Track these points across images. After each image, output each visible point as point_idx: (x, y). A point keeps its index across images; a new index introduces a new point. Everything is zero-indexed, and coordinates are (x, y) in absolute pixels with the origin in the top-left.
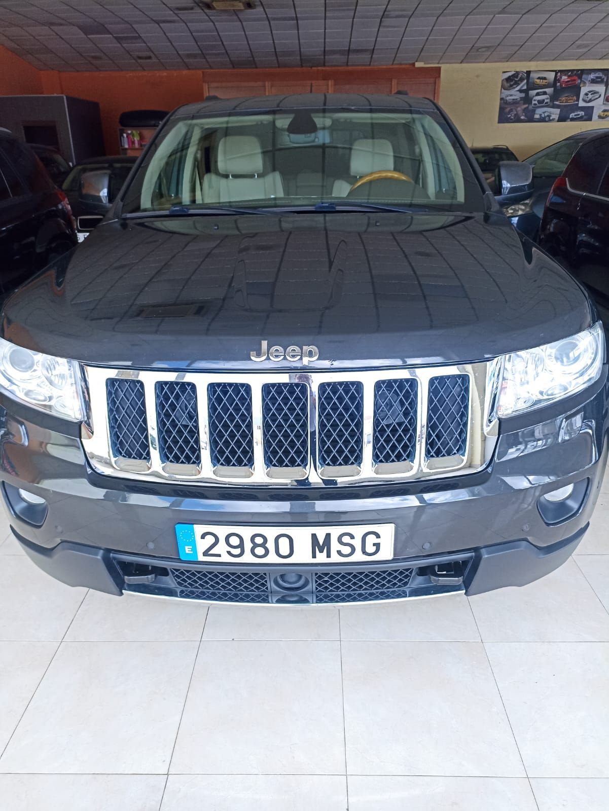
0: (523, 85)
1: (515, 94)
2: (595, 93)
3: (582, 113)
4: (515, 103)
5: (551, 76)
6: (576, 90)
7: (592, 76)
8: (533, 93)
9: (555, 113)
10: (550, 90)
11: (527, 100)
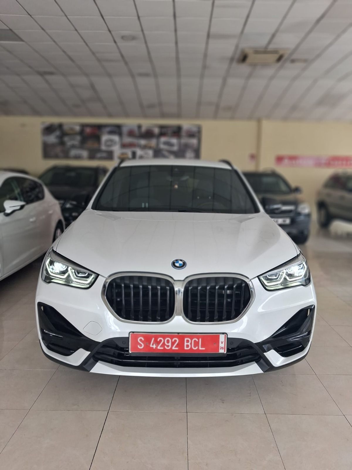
0: (58, 133)
1: (52, 139)
2: (111, 141)
3: (104, 155)
4: (53, 145)
5: (78, 128)
6: (97, 138)
7: (108, 129)
8: (66, 139)
9: (85, 153)
10: (78, 138)
11: (62, 143)
